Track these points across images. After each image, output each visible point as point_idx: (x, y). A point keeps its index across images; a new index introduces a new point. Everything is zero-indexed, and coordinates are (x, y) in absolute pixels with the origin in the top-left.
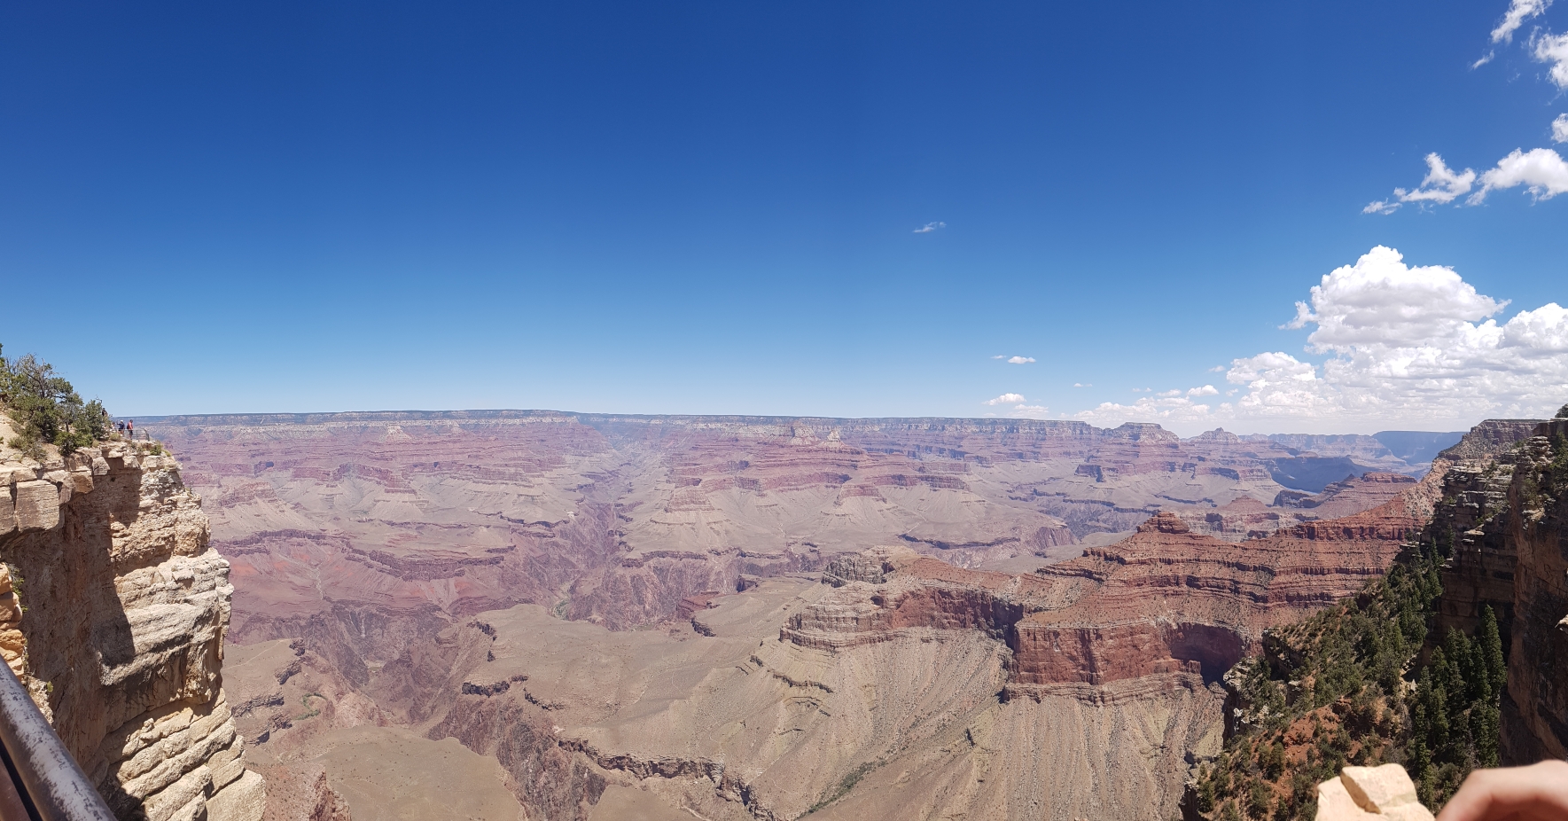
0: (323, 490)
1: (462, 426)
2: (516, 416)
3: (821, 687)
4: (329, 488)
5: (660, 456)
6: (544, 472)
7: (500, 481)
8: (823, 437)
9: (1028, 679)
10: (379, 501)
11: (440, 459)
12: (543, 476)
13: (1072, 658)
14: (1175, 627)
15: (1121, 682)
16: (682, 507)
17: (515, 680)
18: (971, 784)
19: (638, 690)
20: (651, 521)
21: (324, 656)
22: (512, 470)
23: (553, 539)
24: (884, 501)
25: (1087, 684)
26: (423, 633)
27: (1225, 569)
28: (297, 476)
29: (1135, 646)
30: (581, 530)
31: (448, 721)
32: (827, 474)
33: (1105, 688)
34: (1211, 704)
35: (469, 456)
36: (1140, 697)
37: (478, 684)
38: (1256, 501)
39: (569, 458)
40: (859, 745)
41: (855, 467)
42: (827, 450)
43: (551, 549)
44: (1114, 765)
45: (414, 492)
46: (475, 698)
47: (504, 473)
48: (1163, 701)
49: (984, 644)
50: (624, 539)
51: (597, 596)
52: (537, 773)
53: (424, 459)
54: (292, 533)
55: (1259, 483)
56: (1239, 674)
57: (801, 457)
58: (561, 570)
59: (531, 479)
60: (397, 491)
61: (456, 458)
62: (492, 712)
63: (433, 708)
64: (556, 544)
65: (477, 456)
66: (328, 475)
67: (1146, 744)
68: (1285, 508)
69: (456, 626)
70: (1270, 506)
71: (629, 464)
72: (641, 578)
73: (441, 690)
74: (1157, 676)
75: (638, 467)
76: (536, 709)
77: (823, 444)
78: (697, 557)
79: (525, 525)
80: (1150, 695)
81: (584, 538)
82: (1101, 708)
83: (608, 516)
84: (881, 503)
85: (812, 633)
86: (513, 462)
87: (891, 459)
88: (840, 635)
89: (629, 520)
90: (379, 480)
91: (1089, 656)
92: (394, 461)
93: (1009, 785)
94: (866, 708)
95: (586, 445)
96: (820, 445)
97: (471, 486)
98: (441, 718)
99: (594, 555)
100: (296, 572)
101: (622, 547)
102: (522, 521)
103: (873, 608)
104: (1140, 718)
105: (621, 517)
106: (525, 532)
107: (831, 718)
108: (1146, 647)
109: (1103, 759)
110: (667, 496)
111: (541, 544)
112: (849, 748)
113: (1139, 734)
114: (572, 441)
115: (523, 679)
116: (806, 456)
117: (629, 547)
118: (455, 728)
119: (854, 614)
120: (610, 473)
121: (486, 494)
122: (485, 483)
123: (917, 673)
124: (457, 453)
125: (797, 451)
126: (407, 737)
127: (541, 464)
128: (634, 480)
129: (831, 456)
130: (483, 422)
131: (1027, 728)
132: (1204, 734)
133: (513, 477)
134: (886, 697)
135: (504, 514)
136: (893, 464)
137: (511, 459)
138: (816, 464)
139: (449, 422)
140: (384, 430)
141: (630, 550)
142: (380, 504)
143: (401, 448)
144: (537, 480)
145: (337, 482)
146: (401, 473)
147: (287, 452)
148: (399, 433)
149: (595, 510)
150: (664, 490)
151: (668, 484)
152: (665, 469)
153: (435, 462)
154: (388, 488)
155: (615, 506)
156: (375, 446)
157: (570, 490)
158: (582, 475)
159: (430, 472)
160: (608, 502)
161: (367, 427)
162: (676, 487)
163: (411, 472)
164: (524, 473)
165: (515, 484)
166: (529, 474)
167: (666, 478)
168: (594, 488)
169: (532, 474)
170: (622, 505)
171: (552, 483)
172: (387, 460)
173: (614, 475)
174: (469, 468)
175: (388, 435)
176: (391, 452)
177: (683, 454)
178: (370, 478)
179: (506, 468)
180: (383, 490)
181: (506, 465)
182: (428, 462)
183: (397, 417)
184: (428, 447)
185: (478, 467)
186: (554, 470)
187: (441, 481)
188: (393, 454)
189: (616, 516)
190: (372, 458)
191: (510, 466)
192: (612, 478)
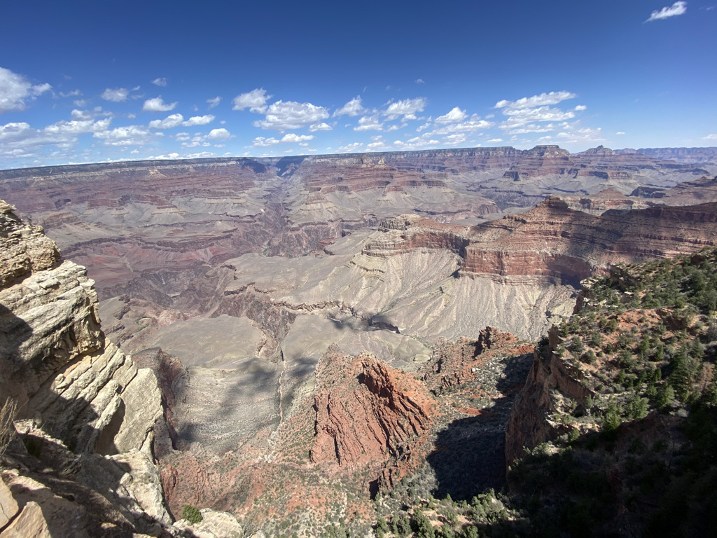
0: (114, 212)
1: (195, 168)
2: (225, 161)
3: (380, 271)
4: (118, 211)
5: (299, 178)
7: (222, 197)
8: (376, 162)
9: (469, 270)
10: (155, 214)
11: (186, 187)
12: (244, 192)
13: (492, 263)
14: (550, 255)
15: (517, 276)
16: (313, 202)
17: (249, 285)
18: (442, 306)
19: (305, 279)
20: (300, 209)
21: (143, 298)
22: (228, 191)
23: (256, 223)
24: (406, 193)
25: (498, 275)
26: (198, 275)
27: (588, 230)
28: (92, 206)
29: (526, 261)
30: (268, 217)
31: (220, 308)
32: (379, 182)
33: (507, 277)
34: (565, 293)
35: (202, 185)
36: (525, 284)
37: (232, 290)
38: (618, 192)
39: (256, 182)
40: (396, 292)
41: (392, 177)
42: (378, 169)
43: (255, 227)
44: (508, 308)
45: (175, 207)
46: (232, 296)
47: (223, 193)
48: (538, 287)
49: (449, 255)
50: (289, 219)
51: (281, 245)
52: (266, 318)
53: (177, 188)
54: (100, 241)
55: (622, 181)
56: (590, 282)
57: (366, 174)
58: (262, 236)
59: (239, 195)
60: (165, 208)
61: (197, 186)
62: (241, 300)
63: (211, 305)
64: (258, 225)
65: (206, 185)
66: (115, 203)
67: (525, 303)
68: (639, 197)
69: (215, 268)
70: (628, 196)
72: (299, 235)
73: (213, 297)
74: (536, 276)
75: (290, 184)
76: (261, 295)
77: (377, 166)
78: (323, 224)
79: (240, 218)
80: (531, 283)
81: (271, 221)
82: (504, 285)
83: (280, 209)
84: (404, 194)
85: (375, 251)
86: (227, 187)
87: (409, 173)
88: (387, 251)
89: (290, 210)
90: (151, 202)
91: (501, 263)
92: (158, 191)
93: (457, 308)
94: (399, 278)
96: (375, 167)
97: (207, 201)
98: (217, 308)
99: (276, 228)
100: (111, 261)
101: (289, 223)
102: (238, 216)
103: (401, 240)
104: (524, 293)
105: (286, 209)
106: (240, 221)
107: (384, 282)
108: (533, 262)
109: (503, 306)
110: (306, 197)
111: (250, 226)
112: (392, 293)
113: (523, 298)
115: (253, 284)
116: (368, 173)
118: (224, 310)
119: (393, 243)
120: (277, 188)
121: (216, 204)
122: (214, 199)
123: (420, 265)
124: (196, 184)
125: (365, 171)
126: (201, 320)
127: (242, 186)
128: (289, 191)
129: (380, 172)
130: (206, 165)
131: (467, 289)
132: (559, 305)
133: (229, 194)
134: (407, 274)
135: (228, 214)
136: (410, 175)
137: (226, 185)
138: (373, 177)
139: (186, 166)
140: (147, 172)
141: (292, 223)
142: (156, 216)
143: (161, 182)
144: (242, 195)
145: (123, 207)
146: (164, 197)
147: (79, 191)
148: (157, 173)
149: (273, 207)
150: (304, 194)
151: (305, 191)
152: (303, 184)
153: (184, 190)
154: (158, 206)
155: (283, 204)
156: (143, 183)
157: (260, 198)
158: (264, 190)
159: (182, 195)
160: (279, 203)
161: (135, 171)
162: (310, 192)
163: (171, 196)
164: (234, 192)
165: (231, 198)
166: (237, 192)
167: (304, 188)
168: (271, 196)
169: (239, 192)
170: (286, 203)
171: (250, 196)
172: (154, 190)
173: (279, 189)
174: (204, 191)
175: (150, 175)
176: (155, 185)
177: (310, 176)
178: (145, 201)
179: (224, 190)
180: (156, 208)
181: (224, 188)
182: (179, 190)
183: (154, 164)
184: (178, 181)
185: (209, 190)
186: (249, 189)
187: (190, 199)
188: (157, 186)
189: (284, 209)
190: (143, 190)
191: (226, 189)
192: (279, 191)
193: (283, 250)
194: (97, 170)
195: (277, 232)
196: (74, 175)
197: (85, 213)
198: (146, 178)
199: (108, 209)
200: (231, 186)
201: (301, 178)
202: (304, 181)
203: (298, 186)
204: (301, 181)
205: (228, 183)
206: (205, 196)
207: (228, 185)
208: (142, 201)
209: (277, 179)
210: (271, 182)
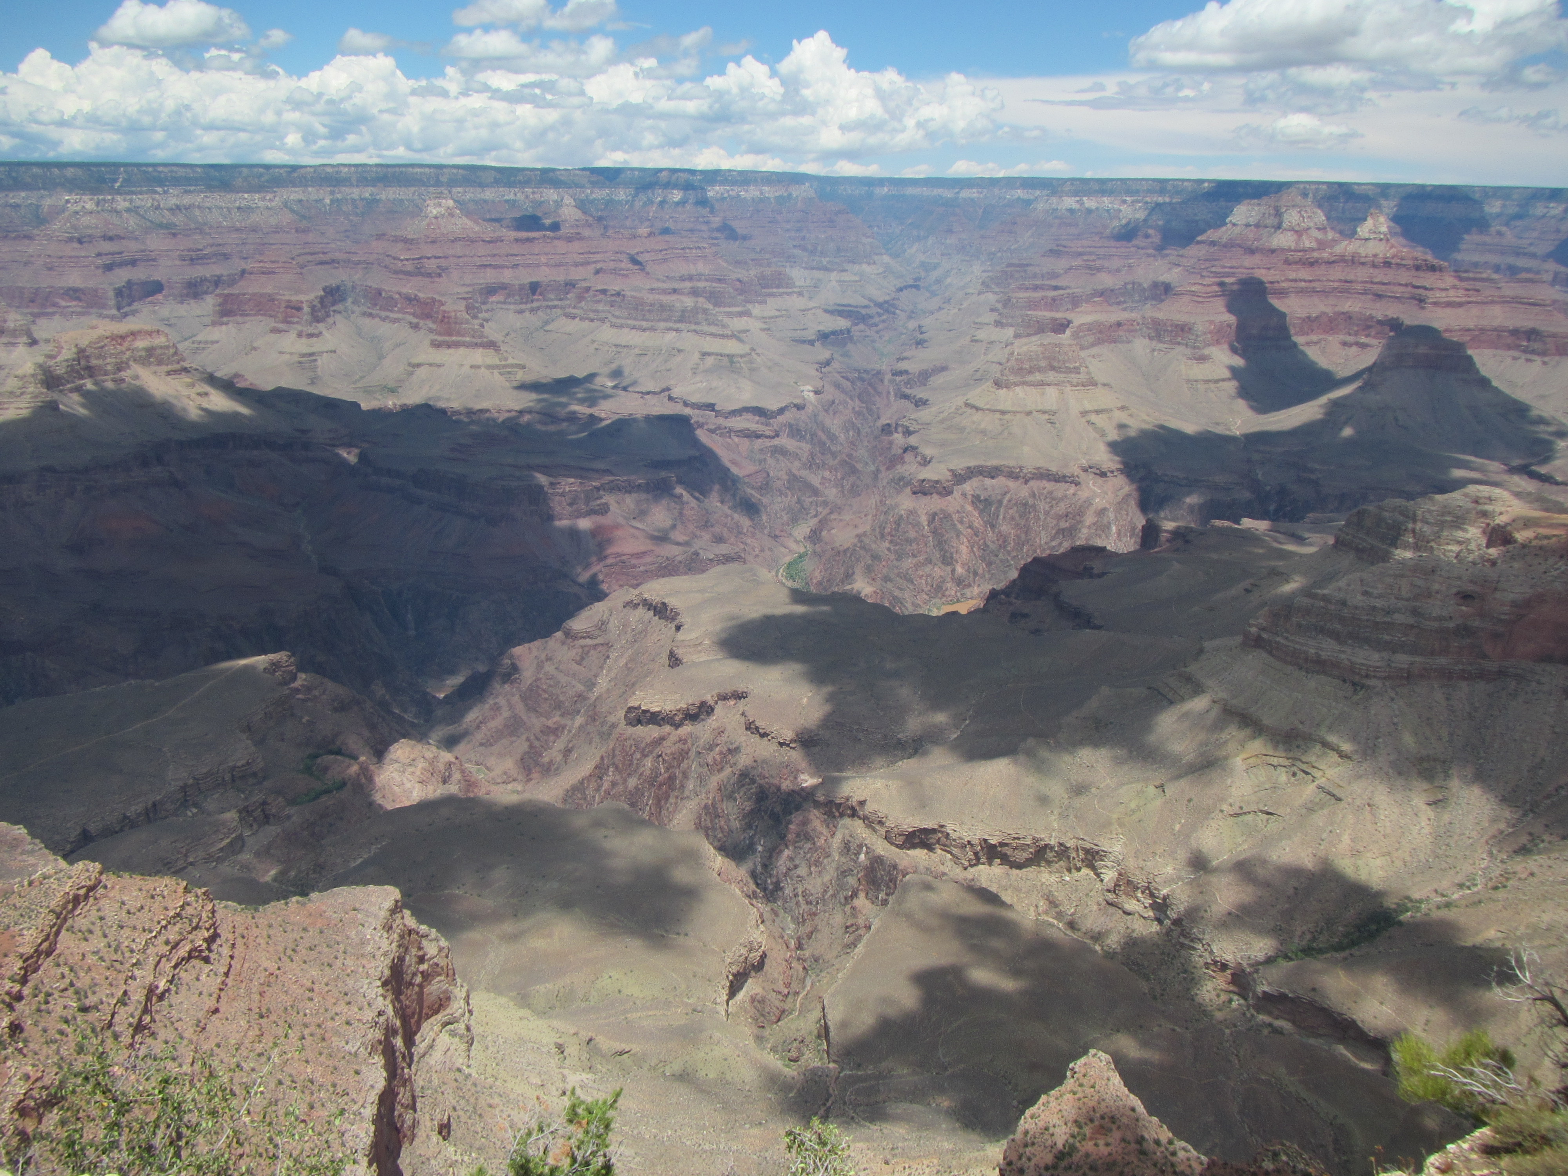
0: (292, 342)
1: (582, 205)
4: (304, 340)
5: (977, 271)
6: (750, 306)
7: (662, 325)
10: (419, 365)
11: (543, 275)
12: (747, 313)
16: (1030, 378)
17: (724, 698)
20: (967, 405)
22: (689, 302)
23: (776, 442)
28: (224, 313)
30: (828, 422)
32: (1348, 317)
35: (599, 270)
37: (655, 709)
39: (798, 275)
40: (1399, 863)
41: (1421, 301)
42: (1354, 261)
43: (771, 461)
45: (491, 345)
46: (651, 732)
47: (671, 308)
50: (913, 440)
51: (863, 548)
53: (506, 276)
57: (1293, 275)
58: (790, 500)
59: (726, 320)
60: (457, 345)
61: (577, 274)
62: (683, 755)
63: (567, 752)
64: (781, 452)
65: (613, 272)
66: (299, 309)
71: (917, 287)
72: (948, 516)
75: (933, 294)
77: (1347, 247)
78: (1059, 479)
79: (718, 413)
81: (833, 438)
83: (879, 394)
85: (1311, 643)
86: (688, 285)
87: (1510, 289)
88: (1376, 656)
89: (921, 403)
90: (415, 320)
92: (444, 279)
95: (832, 246)
96: (1339, 249)
98: (586, 768)
99: (854, 471)
101: (908, 457)
102: (711, 407)
103: (1461, 614)
105: (906, 397)
106: (719, 428)
107: (1342, 805)
110: (999, 354)
111: (752, 452)
112: (1375, 865)
114: (804, 238)
115: (739, 696)
116: (1304, 273)
117: (924, 458)
119: (1411, 621)
120: (879, 305)
121: (637, 351)
122: (634, 328)
124: (576, 265)
125: (1287, 262)
127: (744, 289)
128: (927, 322)
129: (1361, 274)
130: (621, 195)
133: (689, 316)
135: (676, 392)
136: (1516, 300)
137: (682, 279)
138: (1324, 293)
139: (551, 195)
140: (418, 211)
141: (926, 462)
142: (421, 372)
143: (458, 249)
144: (738, 324)
145: (321, 326)
146: (462, 306)
147: (195, 258)
148: (452, 215)
149: (853, 383)
150: (992, 343)
151: (998, 329)
152: (991, 298)
153: (531, 283)
154: (436, 337)
155: (893, 375)
156: (400, 245)
157: (804, 342)
158: (826, 311)
159: (521, 303)
160: (877, 367)
161: (377, 201)
162: (1017, 336)
163: (484, 303)
164: (711, 307)
165: (695, 331)
166: (722, 309)
167: (995, 316)
168: (851, 339)
169: (728, 309)
170: (906, 372)
171: (769, 329)
172: (429, 275)
173: (887, 311)
174: (602, 296)
175: (428, 220)
176: (436, 257)
177: (1027, 265)
178: (396, 316)
179: (674, 297)
180: (427, 342)
181: (675, 291)
182: (517, 282)
183: (444, 179)
184: (516, 249)
185: (618, 294)
186: (770, 300)
187: (547, 323)
188: (443, 263)
189: (896, 395)
190: (396, 272)
191: (682, 294)
192: (884, 317)
193: (869, 569)
194: (260, 188)
195: (855, 491)
196: (187, 200)
197: (199, 338)
198: (412, 228)
199: (275, 331)
200: (702, 284)
201: (984, 271)
202: (998, 284)
203: (965, 305)
204: (983, 283)
205: (692, 269)
206: (602, 315)
207: (691, 278)
208: (383, 314)
209: (881, 270)
210: (857, 278)
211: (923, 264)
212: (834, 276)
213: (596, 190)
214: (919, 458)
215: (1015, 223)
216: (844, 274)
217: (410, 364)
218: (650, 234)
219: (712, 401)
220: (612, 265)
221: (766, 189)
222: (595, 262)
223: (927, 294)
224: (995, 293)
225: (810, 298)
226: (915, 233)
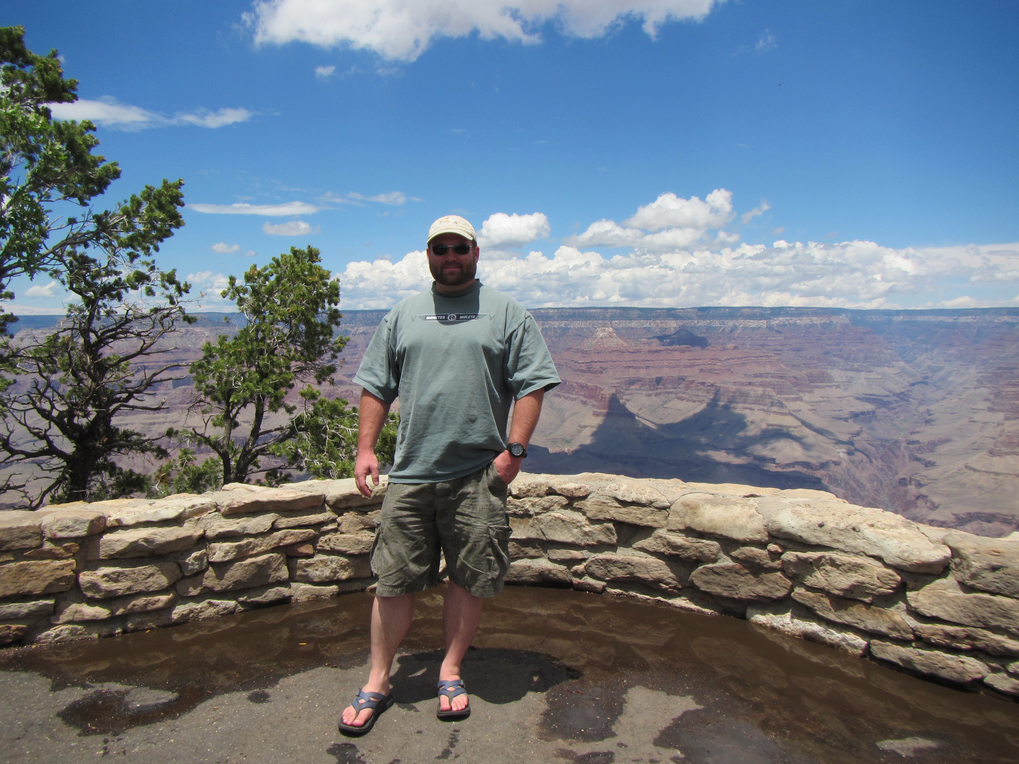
5: (973, 372)
6: (801, 394)
10: (585, 427)
11: (665, 373)
12: (800, 399)
20: (967, 467)
22: (760, 391)
30: (858, 475)
35: (701, 370)
39: (837, 374)
50: (923, 491)
53: (642, 373)
59: (785, 403)
61: (686, 372)
65: (711, 371)
71: (926, 383)
75: (939, 388)
79: (778, 465)
83: (897, 457)
86: (759, 379)
89: (929, 464)
90: (584, 399)
92: (604, 375)
95: (861, 355)
101: (920, 503)
102: (773, 460)
105: (917, 459)
114: (841, 350)
117: (933, 504)
120: (897, 395)
124: (686, 367)
127: (798, 383)
128: (933, 407)
137: (755, 376)
140: (591, 334)
141: (934, 507)
143: (613, 357)
144: (793, 406)
148: (611, 337)
149: (877, 448)
150: (986, 423)
151: (991, 414)
152: (985, 391)
153: (657, 378)
154: (597, 410)
155: (908, 443)
156: (579, 354)
157: (840, 419)
158: (857, 398)
159: (650, 390)
160: (895, 437)
161: (568, 329)
162: (1007, 419)
163: (627, 390)
164: (774, 394)
165: (763, 410)
166: (782, 396)
167: (988, 404)
168: (876, 417)
169: (787, 396)
170: (918, 442)
171: (815, 410)
172: (595, 372)
173: (903, 399)
174: (702, 386)
175: (596, 340)
176: (600, 362)
177: (1014, 369)
178: (573, 396)
179: (750, 388)
180: (591, 413)
181: (750, 384)
182: (648, 377)
183: (608, 315)
184: (649, 357)
185: (712, 385)
186: (816, 391)
187: (665, 402)
188: (603, 365)
189: (910, 458)
190: (576, 371)
191: (755, 385)
192: (901, 403)
198: (588, 344)
200: (768, 380)
201: (978, 373)
202: (990, 382)
203: (964, 396)
204: (978, 381)
205: (762, 370)
206: (702, 398)
207: (761, 375)
208: (566, 395)
209: (898, 371)
210: (879, 377)
211: (930, 368)
212: (863, 375)
213: (701, 321)
214: (929, 504)
215: (1003, 339)
216: (871, 373)
217: (580, 426)
218: (735, 348)
219: (774, 457)
220: (709, 367)
221: (814, 318)
222: (698, 365)
223: (934, 388)
224: (988, 388)
225: (846, 389)
226: (924, 346)
